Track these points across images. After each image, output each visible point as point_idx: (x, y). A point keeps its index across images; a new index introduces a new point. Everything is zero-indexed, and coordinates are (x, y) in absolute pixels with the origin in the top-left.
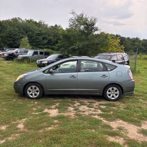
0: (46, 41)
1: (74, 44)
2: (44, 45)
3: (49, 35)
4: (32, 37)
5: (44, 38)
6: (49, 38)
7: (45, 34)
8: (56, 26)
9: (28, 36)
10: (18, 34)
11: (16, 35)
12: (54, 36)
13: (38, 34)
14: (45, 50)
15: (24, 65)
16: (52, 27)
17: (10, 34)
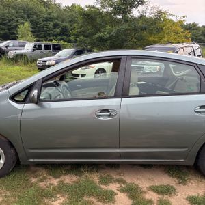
0: (58, 30)
1: (103, 30)
2: (55, 36)
3: (63, 21)
4: (37, 23)
5: (55, 26)
6: (64, 24)
7: (57, 19)
8: (74, 5)
9: (31, 22)
10: (16, 19)
11: (13, 20)
12: (70, 22)
13: (47, 19)
14: (55, 42)
15: (17, 67)
16: (67, 7)
17: (3, 20)
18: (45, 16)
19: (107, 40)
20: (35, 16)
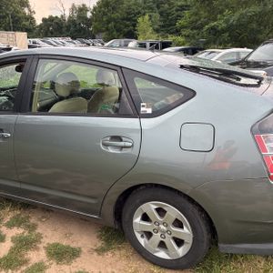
10: (143, 12)
11: (139, 13)
13: (182, 8)
18: (179, 4)
19: (223, 31)
20: (166, 6)
